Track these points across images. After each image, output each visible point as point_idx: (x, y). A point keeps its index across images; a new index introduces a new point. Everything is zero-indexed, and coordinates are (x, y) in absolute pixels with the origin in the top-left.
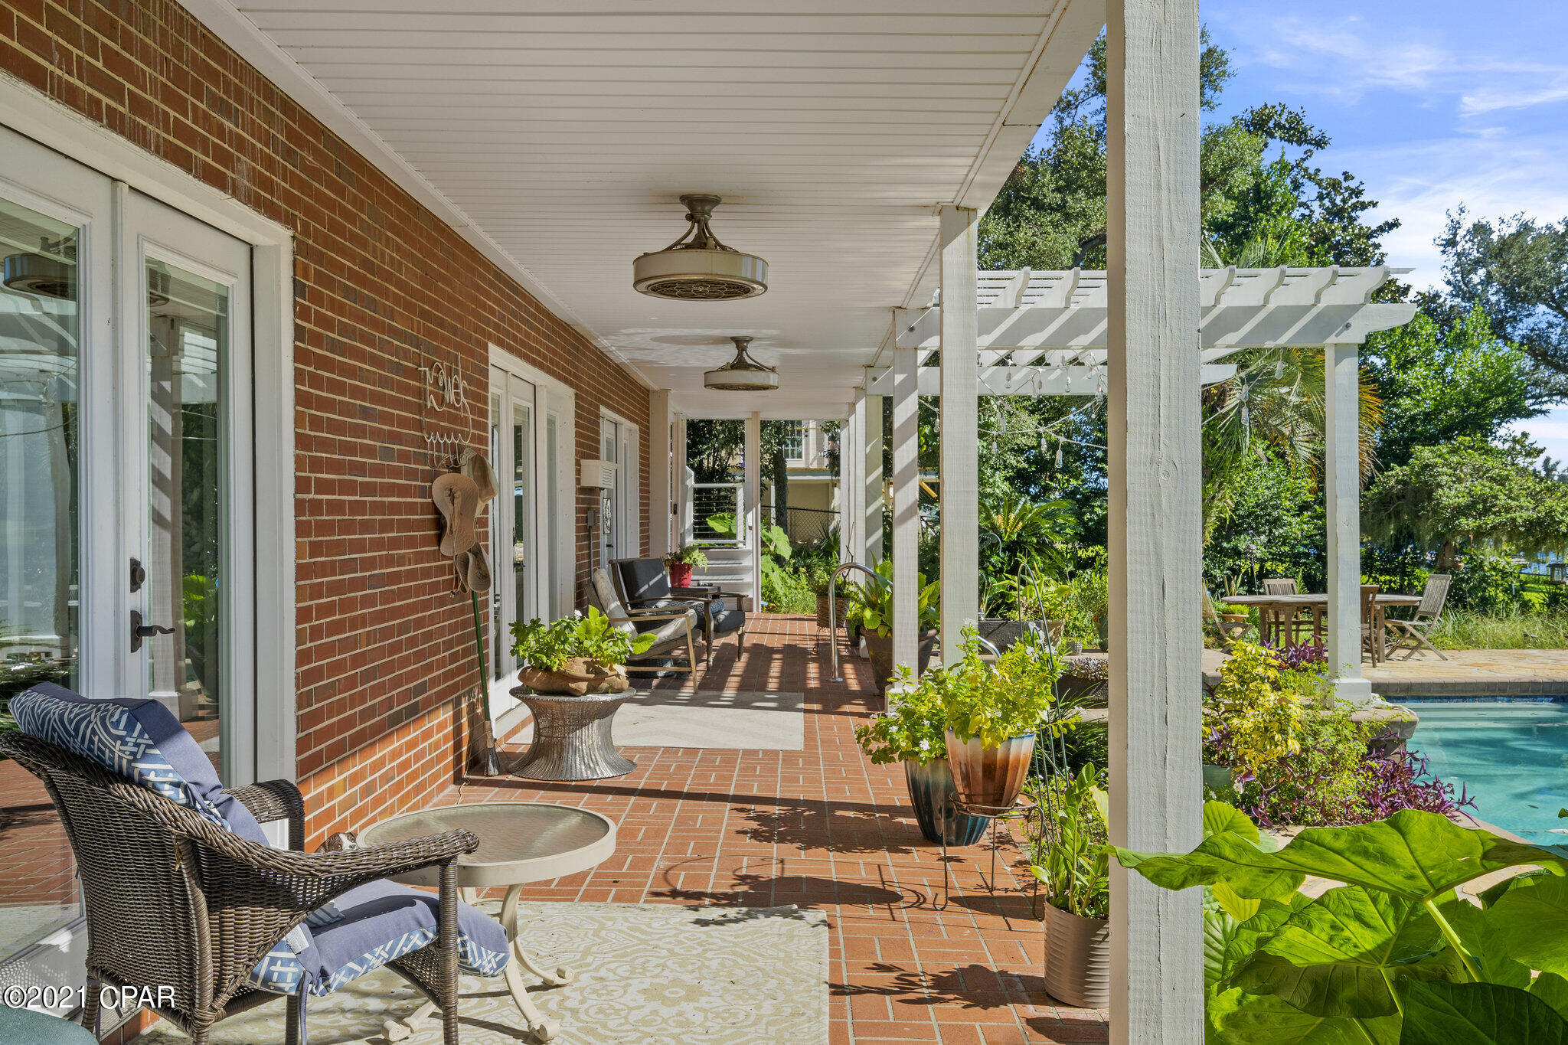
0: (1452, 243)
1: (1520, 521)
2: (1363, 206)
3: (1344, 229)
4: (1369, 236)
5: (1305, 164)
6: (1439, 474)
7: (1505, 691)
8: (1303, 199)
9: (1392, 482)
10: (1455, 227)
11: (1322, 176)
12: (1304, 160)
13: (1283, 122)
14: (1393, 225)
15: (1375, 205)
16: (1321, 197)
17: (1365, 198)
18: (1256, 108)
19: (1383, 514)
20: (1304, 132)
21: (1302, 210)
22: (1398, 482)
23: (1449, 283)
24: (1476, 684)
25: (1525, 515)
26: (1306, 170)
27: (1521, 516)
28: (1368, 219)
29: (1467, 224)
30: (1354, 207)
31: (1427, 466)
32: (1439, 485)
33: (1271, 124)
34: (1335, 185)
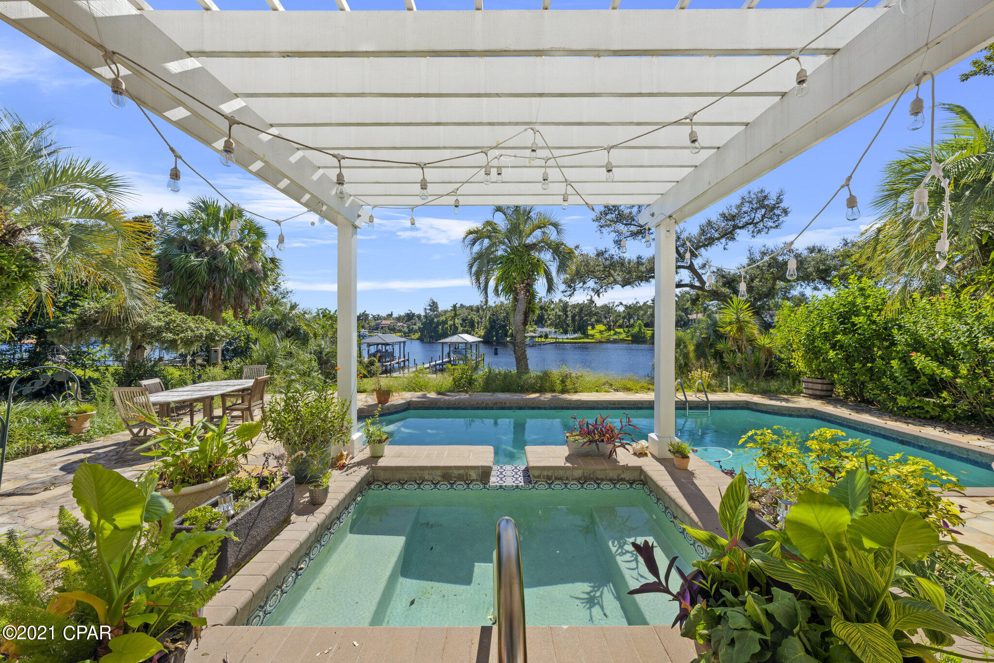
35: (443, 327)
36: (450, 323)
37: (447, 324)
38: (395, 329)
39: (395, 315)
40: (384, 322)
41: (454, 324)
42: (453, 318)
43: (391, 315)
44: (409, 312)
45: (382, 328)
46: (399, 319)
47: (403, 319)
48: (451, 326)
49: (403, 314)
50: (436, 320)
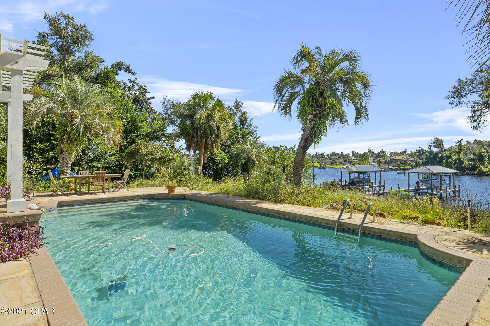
0: (164, 103)
1: (157, 157)
2: (147, 93)
3: (143, 97)
4: (148, 99)
5: (135, 81)
6: (142, 146)
7: (136, 198)
8: (135, 89)
9: (132, 148)
10: (165, 100)
11: (139, 84)
12: (135, 80)
13: (125, 67)
14: (153, 98)
15: (149, 93)
16: (139, 89)
17: (148, 91)
18: (118, 62)
19: (130, 156)
20: (130, 71)
21: (134, 91)
22: (133, 148)
23: (164, 111)
24: (128, 196)
25: (159, 156)
26: (135, 82)
27: (158, 156)
28: (148, 96)
29: (167, 100)
30: (145, 93)
31: (139, 144)
32: (142, 149)
33: (122, 67)
34: (141, 87)
35: (447, 161)
36: (455, 157)
37: (451, 158)
38: (406, 163)
39: (408, 152)
40: (397, 157)
41: (459, 159)
42: (458, 153)
43: (405, 152)
44: (420, 149)
45: (395, 162)
46: (411, 155)
47: (415, 155)
48: (455, 160)
49: (414, 151)
50: (440, 155)
